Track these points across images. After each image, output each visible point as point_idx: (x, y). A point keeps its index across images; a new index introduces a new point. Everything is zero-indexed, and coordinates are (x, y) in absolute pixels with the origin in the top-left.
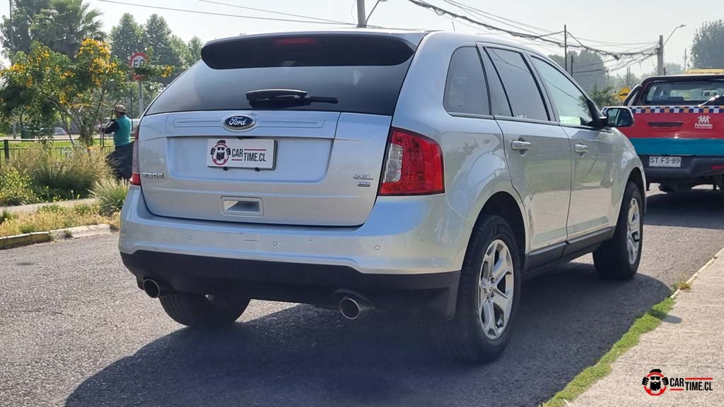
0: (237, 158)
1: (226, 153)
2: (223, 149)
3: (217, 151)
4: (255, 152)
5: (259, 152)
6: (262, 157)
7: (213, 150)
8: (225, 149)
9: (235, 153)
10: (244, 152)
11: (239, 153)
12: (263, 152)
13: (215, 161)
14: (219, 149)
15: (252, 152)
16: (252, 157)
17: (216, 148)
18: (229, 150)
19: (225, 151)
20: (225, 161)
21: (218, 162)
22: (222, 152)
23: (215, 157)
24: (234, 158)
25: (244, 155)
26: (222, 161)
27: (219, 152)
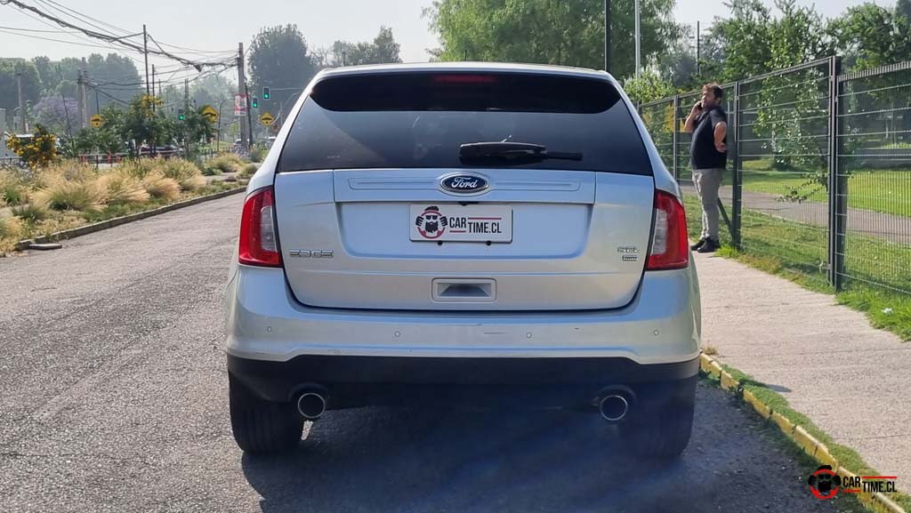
0: (458, 229)
1: (440, 223)
2: (435, 218)
3: (425, 220)
4: (484, 221)
5: (491, 222)
6: (495, 228)
7: (419, 221)
8: (439, 217)
9: (454, 222)
10: (468, 221)
11: (461, 223)
12: (496, 221)
13: (423, 234)
14: (428, 218)
15: (480, 222)
16: (480, 228)
17: (424, 217)
18: (444, 220)
19: (438, 220)
20: (440, 234)
21: (428, 234)
22: (435, 221)
23: (423, 228)
24: (454, 229)
25: (468, 225)
26: (435, 234)
27: (429, 221)
